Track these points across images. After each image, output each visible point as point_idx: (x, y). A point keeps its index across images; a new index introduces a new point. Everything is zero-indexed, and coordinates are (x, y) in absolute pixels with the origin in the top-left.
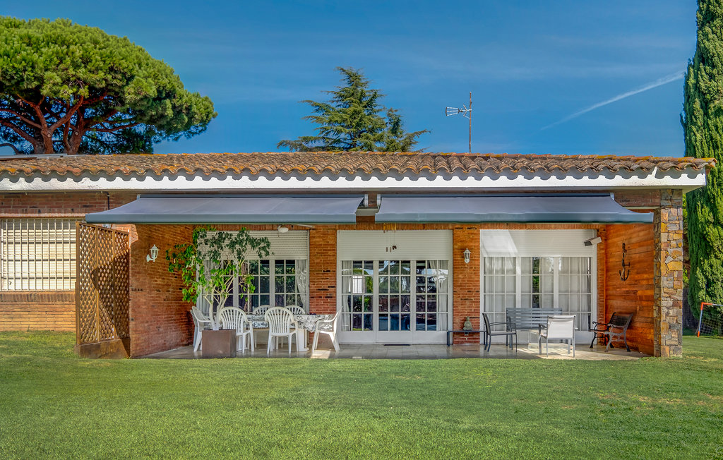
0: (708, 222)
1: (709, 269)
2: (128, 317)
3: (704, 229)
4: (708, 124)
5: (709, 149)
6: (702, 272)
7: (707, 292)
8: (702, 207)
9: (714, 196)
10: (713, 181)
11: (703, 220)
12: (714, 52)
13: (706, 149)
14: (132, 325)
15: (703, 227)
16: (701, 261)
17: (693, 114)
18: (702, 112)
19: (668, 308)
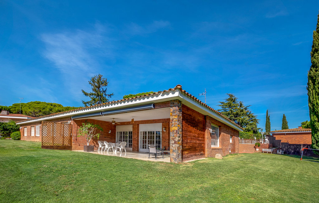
0: (315, 121)
1: (317, 137)
2: (72, 142)
3: (314, 123)
4: (315, 87)
5: (316, 96)
6: (314, 138)
7: (317, 145)
8: (313, 116)
9: (318, 112)
10: (317, 107)
11: (313, 120)
12: (317, 62)
13: (314, 96)
14: (73, 143)
15: (313, 123)
16: (313, 134)
17: (309, 85)
18: (312, 84)
19: (173, 144)
